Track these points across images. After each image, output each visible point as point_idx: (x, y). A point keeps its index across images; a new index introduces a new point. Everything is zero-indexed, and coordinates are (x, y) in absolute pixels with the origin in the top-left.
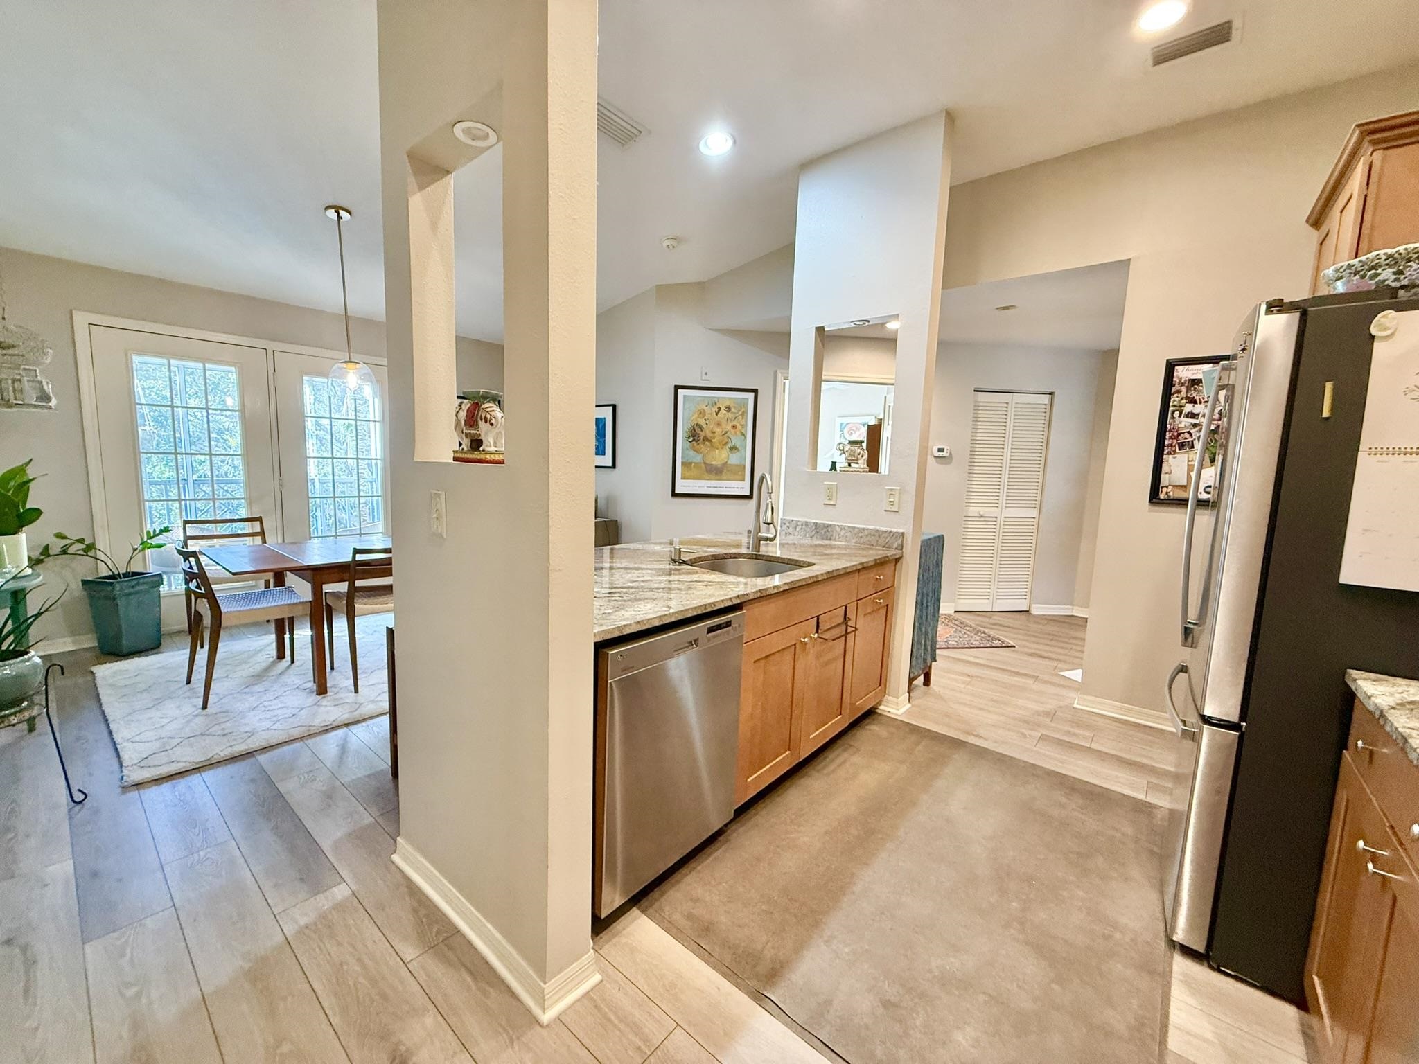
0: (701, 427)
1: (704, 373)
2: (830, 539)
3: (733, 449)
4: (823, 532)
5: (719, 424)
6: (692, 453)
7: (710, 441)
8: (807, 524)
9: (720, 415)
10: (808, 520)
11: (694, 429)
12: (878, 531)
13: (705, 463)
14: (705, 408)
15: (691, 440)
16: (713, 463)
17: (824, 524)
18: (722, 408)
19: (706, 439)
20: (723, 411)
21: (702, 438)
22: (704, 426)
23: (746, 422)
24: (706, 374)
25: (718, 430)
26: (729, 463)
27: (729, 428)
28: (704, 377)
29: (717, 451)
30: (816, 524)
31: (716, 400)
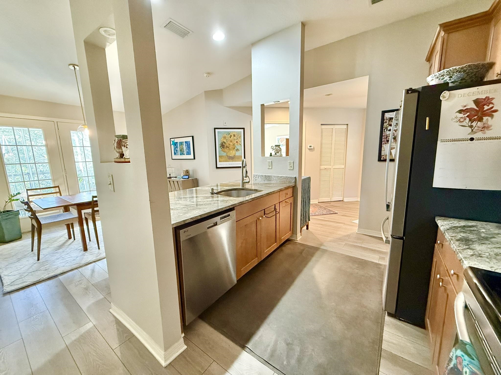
0: (225, 143)
1: (224, 123)
2: (271, 181)
3: (237, 150)
4: (268, 178)
5: (231, 141)
6: (222, 152)
7: (229, 148)
8: (262, 176)
9: (231, 138)
10: (263, 174)
11: (222, 143)
12: (286, 177)
13: (227, 156)
14: (226, 136)
15: (221, 147)
16: (230, 155)
17: (268, 176)
18: (232, 135)
19: (227, 147)
20: (232, 137)
21: (225, 147)
22: (226, 142)
23: (241, 140)
24: (225, 123)
25: (231, 144)
26: (236, 155)
27: (235, 142)
28: (225, 124)
29: (231, 151)
30: (265, 176)
31: (230, 133)
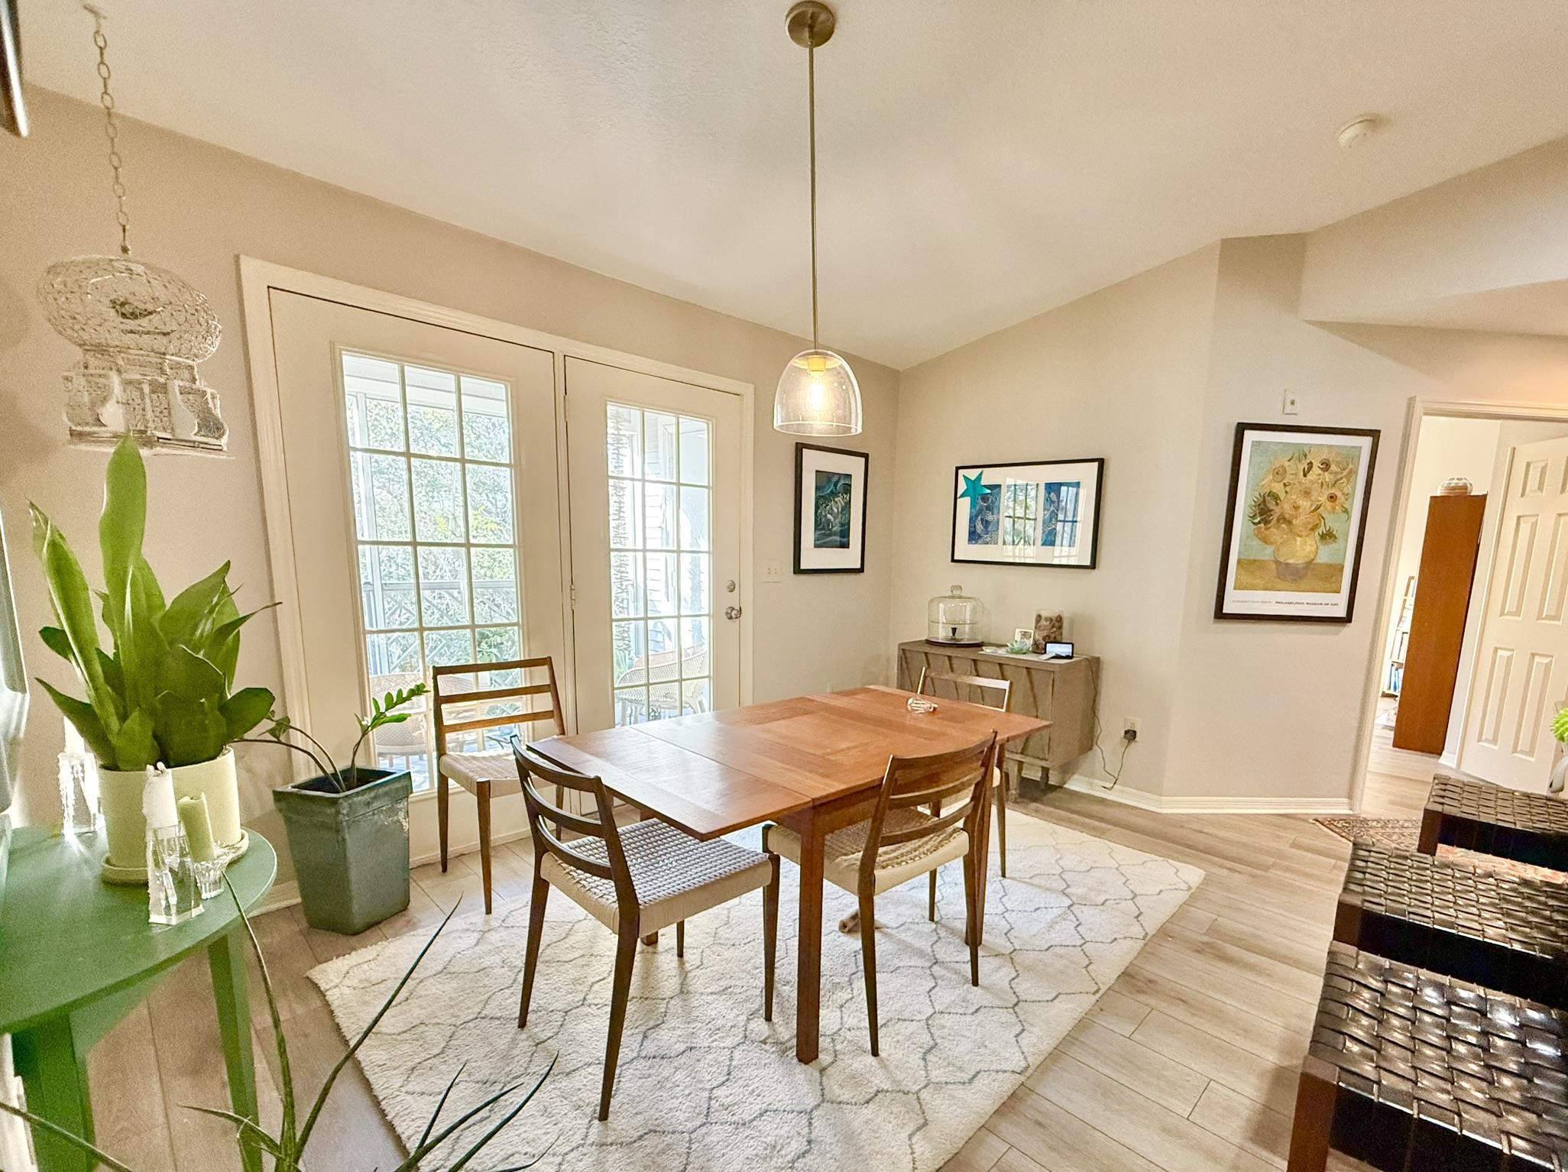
0: (1276, 498)
1: (1288, 402)
3: (1328, 536)
5: (1307, 493)
6: (1256, 542)
7: (1289, 523)
9: (1309, 476)
11: (1264, 501)
13: (1278, 563)
14: (1287, 464)
15: (1256, 521)
16: (1291, 561)
18: (1316, 464)
19: (1283, 519)
20: (1316, 470)
21: (1275, 517)
22: (1282, 495)
23: (1354, 488)
24: (1293, 403)
25: (1305, 504)
26: (1318, 560)
27: (1323, 499)
28: (1289, 408)
29: (1298, 539)
31: (1306, 450)
